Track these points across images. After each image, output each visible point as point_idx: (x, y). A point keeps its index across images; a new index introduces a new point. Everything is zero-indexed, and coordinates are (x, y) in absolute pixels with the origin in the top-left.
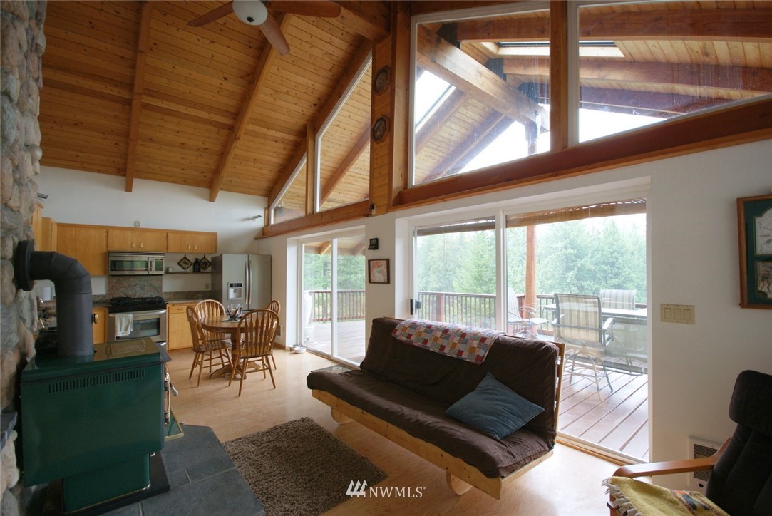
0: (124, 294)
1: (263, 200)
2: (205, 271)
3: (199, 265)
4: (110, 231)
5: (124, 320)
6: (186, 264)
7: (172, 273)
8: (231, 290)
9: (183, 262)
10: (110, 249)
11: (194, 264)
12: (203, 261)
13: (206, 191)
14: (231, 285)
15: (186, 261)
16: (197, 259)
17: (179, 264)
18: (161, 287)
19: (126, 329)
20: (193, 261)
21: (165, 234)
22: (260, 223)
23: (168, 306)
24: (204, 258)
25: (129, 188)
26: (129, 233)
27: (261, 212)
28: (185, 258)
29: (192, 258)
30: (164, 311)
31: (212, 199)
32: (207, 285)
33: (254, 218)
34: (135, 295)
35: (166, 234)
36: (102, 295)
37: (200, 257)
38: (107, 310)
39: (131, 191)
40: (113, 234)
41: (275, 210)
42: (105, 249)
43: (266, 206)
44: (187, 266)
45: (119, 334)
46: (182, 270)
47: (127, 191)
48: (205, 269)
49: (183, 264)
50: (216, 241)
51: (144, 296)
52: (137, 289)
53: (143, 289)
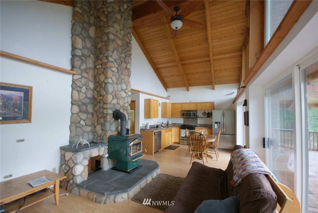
0: (187, 124)
1: (237, 85)
2: (211, 117)
3: (209, 115)
4: (183, 104)
5: (183, 131)
6: (205, 114)
7: (200, 117)
8: (216, 125)
9: (204, 113)
10: (183, 110)
11: (207, 114)
13: (211, 86)
14: (216, 123)
15: (205, 113)
16: (208, 112)
17: (203, 114)
18: (197, 122)
19: (184, 134)
20: (207, 113)
21: (196, 104)
22: (235, 95)
23: (196, 129)
24: (211, 112)
25: (188, 90)
26: (187, 104)
27: (236, 90)
28: (205, 112)
30: (194, 130)
31: (213, 89)
33: (231, 94)
34: (190, 124)
36: (182, 123)
38: (180, 128)
40: (183, 105)
42: (181, 110)
43: (238, 88)
44: (205, 115)
45: (182, 136)
46: (203, 116)
49: (204, 114)
50: (214, 105)
51: (193, 125)
52: (191, 122)
53: (192, 122)
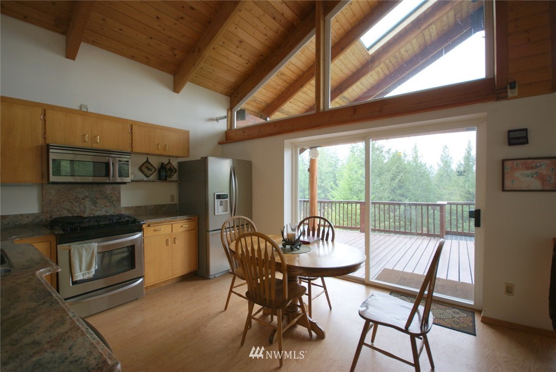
0: (68, 211)
1: (225, 100)
2: (171, 179)
3: (165, 171)
4: (48, 111)
5: (84, 253)
6: (149, 169)
8: (217, 202)
9: (146, 167)
10: (49, 141)
11: (160, 171)
12: (168, 167)
13: (169, 78)
14: (218, 196)
15: (149, 166)
16: (162, 164)
17: (140, 169)
18: (119, 200)
19: (89, 267)
20: (157, 166)
21: (129, 127)
22: (222, 126)
23: (144, 226)
24: (169, 162)
25: (71, 54)
26: (78, 119)
27: (224, 113)
29: (155, 162)
30: (138, 235)
31: (176, 88)
32: (172, 197)
33: (217, 120)
34: (84, 212)
35: (132, 126)
36: (34, 214)
37: (165, 161)
38: (53, 239)
39: (74, 59)
40: (54, 117)
41: (237, 112)
42: (41, 142)
43: (229, 107)
44: (150, 172)
45: (79, 276)
46: (144, 177)
47: (67, 57)
48: (171, 176)
49: (145, 170)
50: (188, 141)
52: (88, 203)
53: (95, 203)
